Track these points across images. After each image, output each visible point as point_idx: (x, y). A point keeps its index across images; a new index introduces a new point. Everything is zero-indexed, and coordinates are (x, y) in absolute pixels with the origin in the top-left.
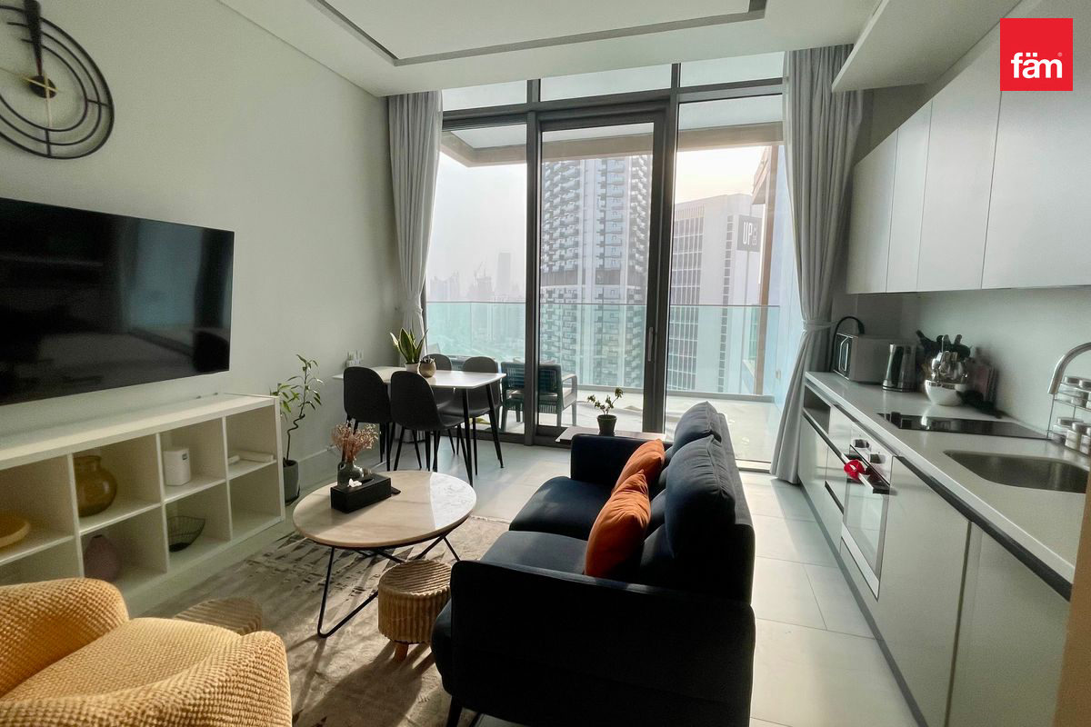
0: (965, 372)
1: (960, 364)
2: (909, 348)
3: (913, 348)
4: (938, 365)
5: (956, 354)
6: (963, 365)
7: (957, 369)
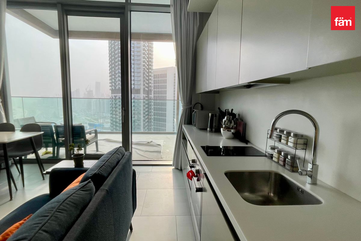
0: (234, 124)
1: (233, 121)
2: (216, 114)
3: (217, 115)
4: (225, 122)
5: (231, 117)
6: (234, 121)
7: (232, 123)
